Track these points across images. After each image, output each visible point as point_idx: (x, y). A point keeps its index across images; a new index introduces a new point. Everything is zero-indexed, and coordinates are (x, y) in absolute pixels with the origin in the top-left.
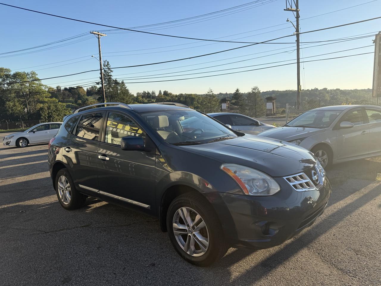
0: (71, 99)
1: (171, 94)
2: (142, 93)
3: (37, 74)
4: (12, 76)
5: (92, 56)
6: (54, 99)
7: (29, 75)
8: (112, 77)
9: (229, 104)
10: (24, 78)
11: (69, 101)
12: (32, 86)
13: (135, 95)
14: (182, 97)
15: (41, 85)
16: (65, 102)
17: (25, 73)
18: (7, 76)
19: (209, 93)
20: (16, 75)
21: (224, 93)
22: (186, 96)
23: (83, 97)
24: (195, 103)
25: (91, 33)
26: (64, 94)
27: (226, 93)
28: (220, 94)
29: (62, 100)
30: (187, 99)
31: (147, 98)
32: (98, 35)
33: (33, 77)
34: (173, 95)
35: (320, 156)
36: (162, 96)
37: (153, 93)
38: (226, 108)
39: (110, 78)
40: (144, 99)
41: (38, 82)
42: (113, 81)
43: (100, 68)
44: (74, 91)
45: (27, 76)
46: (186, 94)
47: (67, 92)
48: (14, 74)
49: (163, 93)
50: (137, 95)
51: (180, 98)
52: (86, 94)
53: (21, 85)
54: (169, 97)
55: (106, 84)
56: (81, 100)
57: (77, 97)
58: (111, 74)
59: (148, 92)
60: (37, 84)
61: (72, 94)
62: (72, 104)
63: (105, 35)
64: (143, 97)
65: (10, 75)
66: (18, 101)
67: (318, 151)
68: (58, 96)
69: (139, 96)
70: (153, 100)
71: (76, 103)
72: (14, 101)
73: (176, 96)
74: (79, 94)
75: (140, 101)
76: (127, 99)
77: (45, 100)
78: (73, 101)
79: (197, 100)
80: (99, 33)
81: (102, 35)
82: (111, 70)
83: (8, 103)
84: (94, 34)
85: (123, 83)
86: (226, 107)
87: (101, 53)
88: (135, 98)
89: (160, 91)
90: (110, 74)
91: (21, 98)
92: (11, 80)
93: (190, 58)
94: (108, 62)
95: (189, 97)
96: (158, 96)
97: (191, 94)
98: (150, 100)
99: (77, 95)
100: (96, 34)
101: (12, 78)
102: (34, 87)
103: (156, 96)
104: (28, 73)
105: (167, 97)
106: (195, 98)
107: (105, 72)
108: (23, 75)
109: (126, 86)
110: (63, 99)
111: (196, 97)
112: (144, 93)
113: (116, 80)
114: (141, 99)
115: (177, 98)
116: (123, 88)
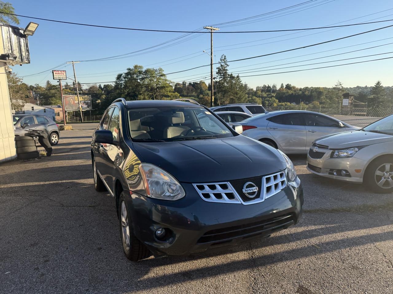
0: (194, 94)
1: (294, 87)
2: (262, 87)
3: (163, 70)
4: (144, 72)
5: (204, 52)
6: (176, 93)
7: (157, 71)
8: (227, 71)
9: (353, 99)
10: (152, 74)
11: (192, 95)
12: (159, 82)
13: (255, 89)
14: (307, 90)
15: (166, 80)
16: (189, 96)
17: (154, 70)
18: (140, 72)
19: (337, 86)
20: (147, 72)
21: (363, 86)
22: (312, 90)
23: (204, 92)
24: (322, 97)
25: (205, 28)
26: (188, 89)
27: (366, 86)
28: (358, 87)
29: (186, 94)
30: (313, 93)
31: (266, 92)
32: (211, 29)
33: (160, 73)
34: (297, 89)
35: (386, 171)
36: (283, 90)
37: (274, 86)
38: (348, 105)
39: (226, 73)
40: (264, 93)
41: (164, 78)
42: (229, 75)
43: (210, 63)
44: (197, 86)
45: (155, 72)
46: (312, 87)
47: (191, 87)
48: (145, 71)
49: (285, 86)
50: (256, 89)
51: (305, 92)
52: (207, 89)
53: (150, 80)
54: (292, 91)
55: (222, 79)
56: (202, 94)
57: (199, 92)
58: (228, 68)
59: (269, 85)
60: (163, 79)
61: (195, 88)
62: (195, 98)
63: (218, 29)
64: (262, 91)
65: (142, 71)
66: (148, 95)
67: (384, 164)
68: (183, 90)
69: (258, 90)
70: (273, 94)
71: (198, 97)
72: (144, 95)
73: (300, 90)
74: (201, 89)
75: (259, 95)
76: (241, 93)
77: (169, 95)
78: (195, 95)
79: (326, 95)
80: (212, 27)
81: (215, 30)
82: (227, 65)
83: (139, 96)
84: (207, 29)
85: (238, 77)
86: (348, 103)
87: (212, 47)
88: (254, 92)
89: (282, 84)
90: (226, 69)
91: (150, 92)
92: (143, 76)
93: (304, 47)
94: (225, 56)
95: (316, 91)
96: (280, 90)
97: (319, 88)
98: (270, 95)
99: (199, 90)
100: (209, 29)
101: (144, 74)
102: (161, 82)
103: (277, 89)
104: (156, 69)
105: (289, 91)
106: (323, 92)
107: (221, 67)
108: (152, 71)
109: (241, 80)
110: (188, 93)
111: (325, 90)
112: (265, 87)
113: (232, 74)
114: (260, 93)
115: (300, 92)
116: (238, 82)
